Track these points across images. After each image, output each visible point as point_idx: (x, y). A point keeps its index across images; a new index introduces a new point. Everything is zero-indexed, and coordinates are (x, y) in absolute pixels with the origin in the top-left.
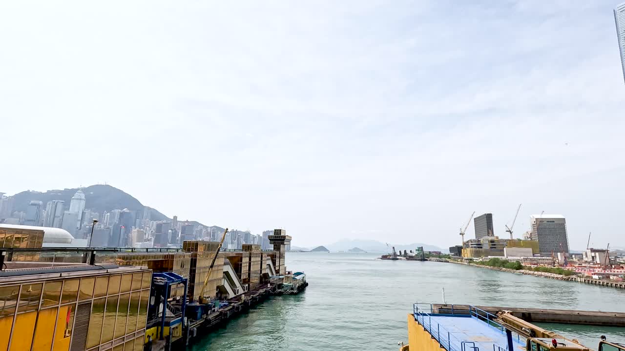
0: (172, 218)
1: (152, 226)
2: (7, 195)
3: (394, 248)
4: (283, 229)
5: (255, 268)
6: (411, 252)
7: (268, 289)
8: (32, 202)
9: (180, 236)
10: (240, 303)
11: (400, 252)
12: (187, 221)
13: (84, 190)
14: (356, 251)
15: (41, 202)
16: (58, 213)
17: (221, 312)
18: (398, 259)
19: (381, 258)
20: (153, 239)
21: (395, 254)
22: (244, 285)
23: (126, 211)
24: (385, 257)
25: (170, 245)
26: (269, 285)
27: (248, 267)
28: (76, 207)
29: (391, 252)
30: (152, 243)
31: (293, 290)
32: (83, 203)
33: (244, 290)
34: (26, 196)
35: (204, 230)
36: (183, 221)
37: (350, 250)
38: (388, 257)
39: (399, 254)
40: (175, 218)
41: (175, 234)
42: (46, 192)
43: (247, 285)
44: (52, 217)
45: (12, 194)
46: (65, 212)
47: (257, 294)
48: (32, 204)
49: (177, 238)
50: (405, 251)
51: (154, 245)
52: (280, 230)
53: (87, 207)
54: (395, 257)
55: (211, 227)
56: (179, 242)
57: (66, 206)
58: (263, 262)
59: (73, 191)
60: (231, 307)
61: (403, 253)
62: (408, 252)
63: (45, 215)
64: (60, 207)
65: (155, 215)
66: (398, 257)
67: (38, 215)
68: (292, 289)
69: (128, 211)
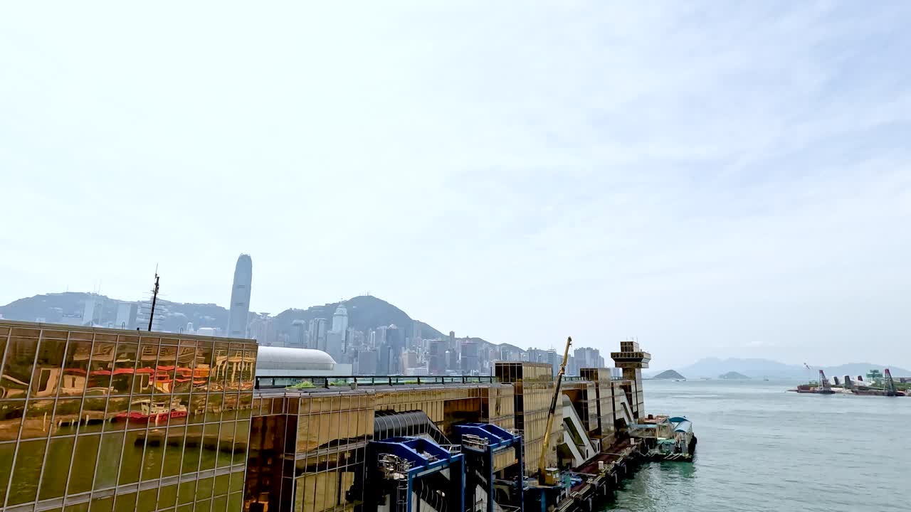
0: (449, 335)
1: (425, 346)
2: (271, 315)
3: (821, 372)
4: (635, 341)
5: (606, 410)
6: (860, 378)
7: (634, 448)
8: (295, 321)
9: (460, 358)
10: (599, 478)
11: (836, 379)
12: (468, 338)
13: (346, 304)
14: (732, 378)
15: (303, 322)
16: (321, 334)
17: (576, 500)
18: (833, 392)
19: (797, 391)
20: (427, 363)
21: (825, 383)
22: (594, 441)
23: (393, 328)
24: (804, 389)
25: (449, 371)
26: (632, 440)
27: (596, 409)
28: (339, 324)
29: (817, 378)
30: (427, 369)
31: (681, 452)
32: (345, 319)
33: (595, 451)
34: (289, 314)
35: (491, 350)
36: (461, 337)
37: (721, 376)
38: (812, 389)
39: (833, 383)
40: (452, 334)
41: (454, 355)
42: (307, 309)
43: (598, 441)
44: (315, 338)
45: (276, 315)
46: (328, 332)
47: (621, 459)
48: (296, 325)
49: (458, 362)
50: (847, 378)
51: (430, 372)
52: (632, 343)
53: (350, 324)
54: (826, 390)
55: (500, 346)
56: (460, 367)
57: (329, 324)
58: (615, 399)
59: (335, 306)
60: (588, 487)
61: (842, 381)
62: (854, 379)
63: (308, 336)
64: (322, 326)
65: (427, 331)
66: (833, 389)
67: (301, 335)
68: (678, 450)
69: (396, 328)
